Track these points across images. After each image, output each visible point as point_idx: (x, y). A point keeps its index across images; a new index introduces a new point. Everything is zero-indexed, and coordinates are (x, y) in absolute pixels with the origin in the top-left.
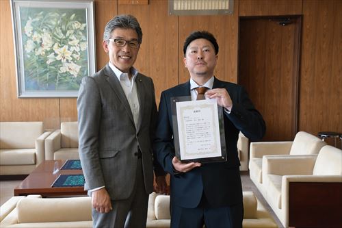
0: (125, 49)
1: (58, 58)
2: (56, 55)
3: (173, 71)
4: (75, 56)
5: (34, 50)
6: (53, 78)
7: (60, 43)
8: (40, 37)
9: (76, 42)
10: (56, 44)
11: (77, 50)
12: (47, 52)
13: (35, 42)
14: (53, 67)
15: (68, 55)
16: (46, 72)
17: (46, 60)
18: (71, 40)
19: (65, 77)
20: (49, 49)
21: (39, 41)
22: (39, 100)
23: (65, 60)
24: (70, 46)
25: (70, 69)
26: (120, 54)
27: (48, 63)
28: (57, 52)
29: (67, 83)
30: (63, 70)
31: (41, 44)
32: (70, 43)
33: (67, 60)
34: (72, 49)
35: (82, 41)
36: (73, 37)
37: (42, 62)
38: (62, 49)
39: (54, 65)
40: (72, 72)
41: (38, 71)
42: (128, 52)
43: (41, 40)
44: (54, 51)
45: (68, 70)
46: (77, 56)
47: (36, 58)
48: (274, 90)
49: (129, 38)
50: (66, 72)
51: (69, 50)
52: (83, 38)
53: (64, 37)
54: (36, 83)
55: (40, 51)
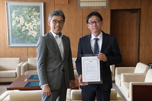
0: (57, 25)
1: (27, 28)
2: (26, 27)
3: (80, 35)
4: (35, 27)
5: (16, 24)
6: (25, 38)
7: (28, 21)
8: (19, 19)
9: (35, 21)
10: (26, 22)
11: (36, 25)
12: (22, 26)
13: (17, 21)
14: (25, 33)
15: (32, 27)
16: (21, 35)
17: (21, 29)
18: (33, 20)
19: (30, 37)
20: (23, 24)
21: (18, 21)
23: (30, 29)
24: (32, 23)
25: (32, 33)
26: (55, 27)
27: (22, 31)
28: (26, 26)
29: (31, 40)
30: (29, 34)
31: (19, 22)
32: (32, 22)
33: (31, 30)
34: (33, 24)
35: (38, 21)
36: (34, 19)
37: (20, 30)
38: (29, 24)
39: (25, 32)
40: (33, 35)
41: (17, 34)
42: (59, 26)
43: (19, 20)
44: (25, 25)
45: (31, 34)
46: (36, 28)
47: (17, 29)
48: (127, 44)
49: (59, 20)
50: (31, 35)
51: (32, 25)
52: (39, 19)
53: (30, 19)
54: (16, 40)
55: (19, 25)
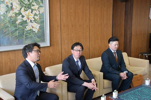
1: (25, 19)
2: (23, 16)
4: (36, 17)
5: (7, 12)
6: (21, 35)
7: (25, 7)
8: (11, 2)
9: (36, 7)
10: (23, 8)
11: (38, 13)
12: (16, 14)
13: (7, 6)
14: (21, 26)
15: (31, 17)
16: (16, 30)
17: (16, 20)
18: (33, 5)
19: (29, 33)
20: (17, 12)
21: (10, 6)
22: (10, 52)
23: (29, 20)
24: (32, 10)
25: (33, 27)
27: (17, 23)
28: (23, 14)
29: (31, 37)
30: (28, 28)
31: (12, 7)
32: (33, 7)
33: (31, 21)
34: (34, 12)
35: (41, 6)
36: (34, 3)
37: (13, 22)
38: (27, 12)
39: (21, 25)
40: (34, 30)
41: (10, 29)
43: (12, 4)
44: (21, 14)
45: (32, 28)
46: (38, 17)
47: (8, 19)
50: (30, 29)
51: (32, 13)
52: (41, 4)
53: (29, 3)
54: (9, 39)
55: (11, 14)
